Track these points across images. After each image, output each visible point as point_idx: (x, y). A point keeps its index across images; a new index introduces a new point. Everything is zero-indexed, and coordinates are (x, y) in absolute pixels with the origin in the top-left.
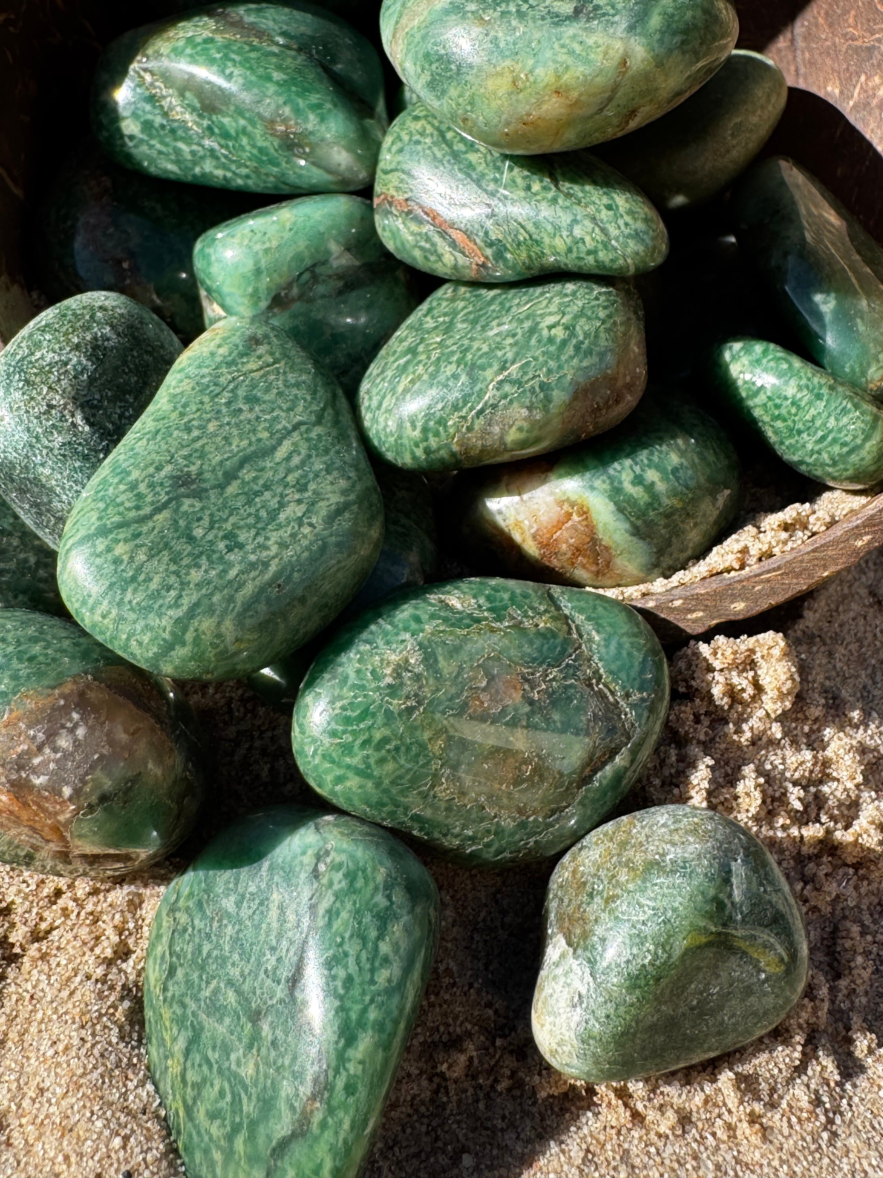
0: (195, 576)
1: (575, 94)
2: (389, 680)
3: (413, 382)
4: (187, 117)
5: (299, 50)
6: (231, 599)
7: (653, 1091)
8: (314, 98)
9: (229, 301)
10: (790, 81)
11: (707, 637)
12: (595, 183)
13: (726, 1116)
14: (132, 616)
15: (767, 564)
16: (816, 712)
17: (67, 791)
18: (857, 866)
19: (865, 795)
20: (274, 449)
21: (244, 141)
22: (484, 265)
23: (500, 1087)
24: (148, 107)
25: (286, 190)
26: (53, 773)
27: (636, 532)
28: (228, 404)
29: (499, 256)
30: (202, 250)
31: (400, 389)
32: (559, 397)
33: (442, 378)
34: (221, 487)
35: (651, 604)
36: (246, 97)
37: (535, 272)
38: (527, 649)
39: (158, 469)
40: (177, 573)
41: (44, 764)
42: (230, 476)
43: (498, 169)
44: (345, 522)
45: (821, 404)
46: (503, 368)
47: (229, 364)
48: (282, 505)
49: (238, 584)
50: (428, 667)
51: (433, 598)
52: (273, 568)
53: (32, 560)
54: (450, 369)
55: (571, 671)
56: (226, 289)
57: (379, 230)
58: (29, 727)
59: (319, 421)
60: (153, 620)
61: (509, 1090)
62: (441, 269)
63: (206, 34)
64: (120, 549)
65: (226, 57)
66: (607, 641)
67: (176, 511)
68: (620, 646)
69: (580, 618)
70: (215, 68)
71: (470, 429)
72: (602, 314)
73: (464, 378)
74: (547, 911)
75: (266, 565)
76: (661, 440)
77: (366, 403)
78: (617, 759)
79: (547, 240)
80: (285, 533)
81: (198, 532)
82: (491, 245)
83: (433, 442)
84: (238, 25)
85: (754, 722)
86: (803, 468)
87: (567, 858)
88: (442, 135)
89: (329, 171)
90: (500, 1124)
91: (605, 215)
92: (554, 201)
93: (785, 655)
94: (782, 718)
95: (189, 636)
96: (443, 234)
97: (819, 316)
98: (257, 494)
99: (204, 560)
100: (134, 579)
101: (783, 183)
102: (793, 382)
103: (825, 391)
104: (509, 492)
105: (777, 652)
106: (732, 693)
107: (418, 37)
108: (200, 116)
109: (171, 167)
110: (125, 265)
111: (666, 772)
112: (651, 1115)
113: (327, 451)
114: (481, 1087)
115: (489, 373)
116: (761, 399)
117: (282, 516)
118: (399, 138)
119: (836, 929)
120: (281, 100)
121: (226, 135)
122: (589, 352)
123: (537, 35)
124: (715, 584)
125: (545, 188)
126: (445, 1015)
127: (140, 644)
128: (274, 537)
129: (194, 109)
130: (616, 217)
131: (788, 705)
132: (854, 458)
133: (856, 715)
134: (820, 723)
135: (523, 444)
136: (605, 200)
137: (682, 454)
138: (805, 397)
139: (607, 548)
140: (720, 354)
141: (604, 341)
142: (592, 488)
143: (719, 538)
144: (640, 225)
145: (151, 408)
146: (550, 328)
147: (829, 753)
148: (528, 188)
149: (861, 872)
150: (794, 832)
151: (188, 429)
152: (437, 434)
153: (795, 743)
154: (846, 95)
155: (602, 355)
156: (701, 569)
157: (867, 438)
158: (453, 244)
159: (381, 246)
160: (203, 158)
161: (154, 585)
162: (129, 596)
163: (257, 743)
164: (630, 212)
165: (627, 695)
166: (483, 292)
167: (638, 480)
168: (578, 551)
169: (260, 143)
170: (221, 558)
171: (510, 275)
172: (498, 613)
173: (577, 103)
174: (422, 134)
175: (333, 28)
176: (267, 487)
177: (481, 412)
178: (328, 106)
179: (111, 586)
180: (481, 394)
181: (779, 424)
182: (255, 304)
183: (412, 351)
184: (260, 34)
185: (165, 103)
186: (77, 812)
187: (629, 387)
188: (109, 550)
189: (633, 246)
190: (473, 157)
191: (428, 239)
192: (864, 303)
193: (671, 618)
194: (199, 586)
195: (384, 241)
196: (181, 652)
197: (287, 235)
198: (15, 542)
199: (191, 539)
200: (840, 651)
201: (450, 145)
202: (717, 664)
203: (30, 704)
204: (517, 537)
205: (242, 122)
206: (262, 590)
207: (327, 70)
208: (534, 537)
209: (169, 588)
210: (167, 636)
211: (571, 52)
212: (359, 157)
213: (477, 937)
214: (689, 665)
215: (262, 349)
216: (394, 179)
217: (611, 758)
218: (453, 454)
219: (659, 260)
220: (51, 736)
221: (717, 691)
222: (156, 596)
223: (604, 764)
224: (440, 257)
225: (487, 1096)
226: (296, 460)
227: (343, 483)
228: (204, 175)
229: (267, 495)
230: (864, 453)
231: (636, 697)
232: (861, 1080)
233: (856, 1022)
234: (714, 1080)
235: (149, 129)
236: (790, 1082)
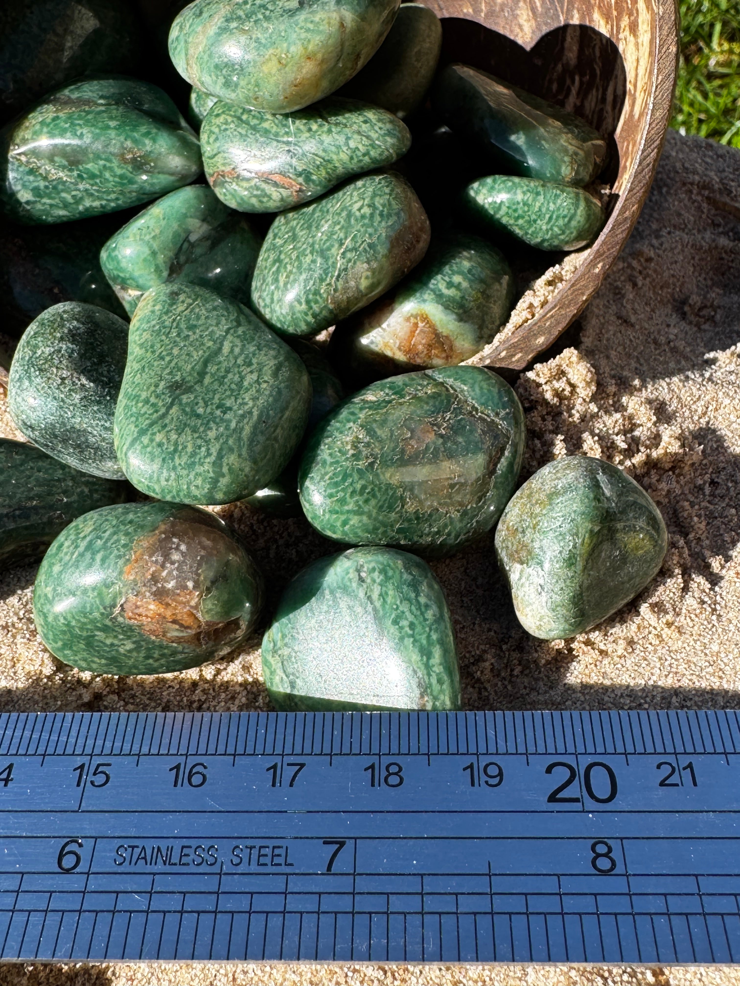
0: (212, 434)
1: (319, 56)
2: (351, 452)
3: (288, 277)
4: (61, 174)
5: (117, 104)
6: (240, 439)
7: (606, 635)
8: (143, 129)
9: (141, 281)
11: (530, 367)
12: (350, 111)
13: (654, 632)
14: (184, 472)
15: (547, 307)
16: (612, 389)
17: (190, 584)
18: (673, 469)
19: (661, 428)
20: (220, 349)
21: (107, 175)
22: (300, 190)
23: (516, 673)
24: (31, 178)
25: (146, 198)
26: (177, 577)
27: (461, 319)
28: (178, 335)
29: (308, 179)
30: (109, 256)
31: (281, 284)
32: (382, 250)
33: (305, 266)
34: (200, 381)
35: (487, 362)
36: (98, 146)
37: (334, 182)
38: (426, 407)
39: (157, 386)
40: (200, 437)
41: (170, 573)
42: (202, 374)
43: (285, 126)
44: (285, 373)
45: (541, 198)
46: (341, 244)
47: (166, 313)
48: (242, 378)
49: (239, 430)
50: (372, 437)
51: (356, 400)
52: (256, 413)
53: (86, 490)
54: (309, 259)
55: (458, 411)
56: (136, 274)
57: (221, 198)
58: (151, 556)
59: (239, 324)
60: (199, 469)
61: (522, 672)
62: (272, 205)
63: (51, 115)
64: (158, 438)
65: (73, 125)
66: (472, 388)
67: (181, 404)
68: (481, 388)
69: (450, 381)
70: (68, 135)
71: (336, 290)
72: (387, 190)
73: (319, 260)
74: (501, 560)
75: (250, 413)
76: (454, 257)
77: (262, 304)
78: (506, 453)
79: (335, 157)
80: (253, 391)
81: (200, 411)
82: (299, 175)
83: (316, 308)
84: (69, 102)
85: (578, 407)
86: (546, 244)
87: (500, 526)
88: (239, 119)
89: (171, 174)
90: (524, 692)
91: (365, 127)
92: (330, 131)
93: (580, 358)
94: (594, 398)
95: (225, 470)
96: (266, 181)
97: (518, 149)
98: (224, 377)
99: (212, 425)
100: (175, 451)
102: (519, 191)
103: (540, 189)
104: (372, 327)
105: (574, 359)
106: (558, 394)
107: (206, 57)
108: (71, 170)
109: (62, 213)
110: (56, 291)
111: (538, 455)
112: (610, 648)
113: (253, 339)
114: (504, 678)
115: (334, 251)
116: (504, 210)
117: (246, 384)
118: (212, 132)
119: (675, 511)
120: (122, 138)
121: (93, 176)
122: (389, 215)
123: (282, 27)
124: (521, 332)
125: (321, 126)
126: (466, 647)
127: (197, 487)
128: (247, 397)
129: (64, 168)
130: (372, 126)
131: (594, 388)
132: (574, 223)
133: (637, 382)
134: (617, 396)
135: (372, 287)
136: (361, 119)
137: (470, 259)
138: (529, 197)
139: (447, 337)
140: (467, 195)
141: (396, 206)
142: (424, 301)
143: (512, 306)
144: (389, 126)
145: (130, 358)
146: (359, 210)
147: (630, 410)
148: (310, 130)
149: (677, 471)
150: (628, 463)
151: (162, 358)
152: (316, 302)
153: (607, 412)
154: (477, 10)
155: (398, 214)
156: (510, 327)
157: (577, 207)
158: (276, 185)
159: (226, 207)
160: (82, 199)
161: (190, 449)
162: (177, 461)
163: (281, 542)
164: (379, 120)
165: (497, 414)
167: (450, 285)
168: (430, 347)
169: (119, 172)
170: (222, 419)
171: (319, 190)
172: (400, 393)
173: (323, 61)
174: (226, 123)
175: (130, 84)
176: (228, 371)
177: (339, 276)
178: (154, 131)
179: (164, 460)
180: (334, 264)
181: (520, 222)
182: (160, 276)
183: (277, 260)
184: (88, 102)
185: (42, 171)
186: (201, 595)
187: (422, 229)
188: (152, 440)
189: (390, 140)
190: (266, 125)
191: (258, 188)
192: (542, 130)
193: (503, 365)
194: (217, 439)
195: (228, 203)
196: (224, 481)
197: (163, 223)
198: (70, 484)
199: (198, 416)
200: (613, 353)
201: (247, 123)
202: (542, 381)
203: (145, 544)
204: (389, 353)
205: (102, 162)
206: (255, 427)
207: (141, 110)
208: (399, 349)
209: (200, 447)
210: (212, 475)
211: (308, 30)
212: (188, 158)
213: (465, 599)
214: (526, 390)
215: (182, 297)
216: (219, 159)
217: (502, 454)
218: (331, 311)
219: (408, 143)
220: (167, 557)
221: (548, 396)
222: (193, 455)
223: (499, 459)
224: (269, 197)
225: (510, 682)
226: (237, 350)
227: (272, 353)
228: (87, 209)
229: (230, 376)
230: (578, 218)
231: (503, 413)
232: (723, 583)
233: (707, 553)
234: (638, 614)
235: (36, 191)
236: (682, 597)
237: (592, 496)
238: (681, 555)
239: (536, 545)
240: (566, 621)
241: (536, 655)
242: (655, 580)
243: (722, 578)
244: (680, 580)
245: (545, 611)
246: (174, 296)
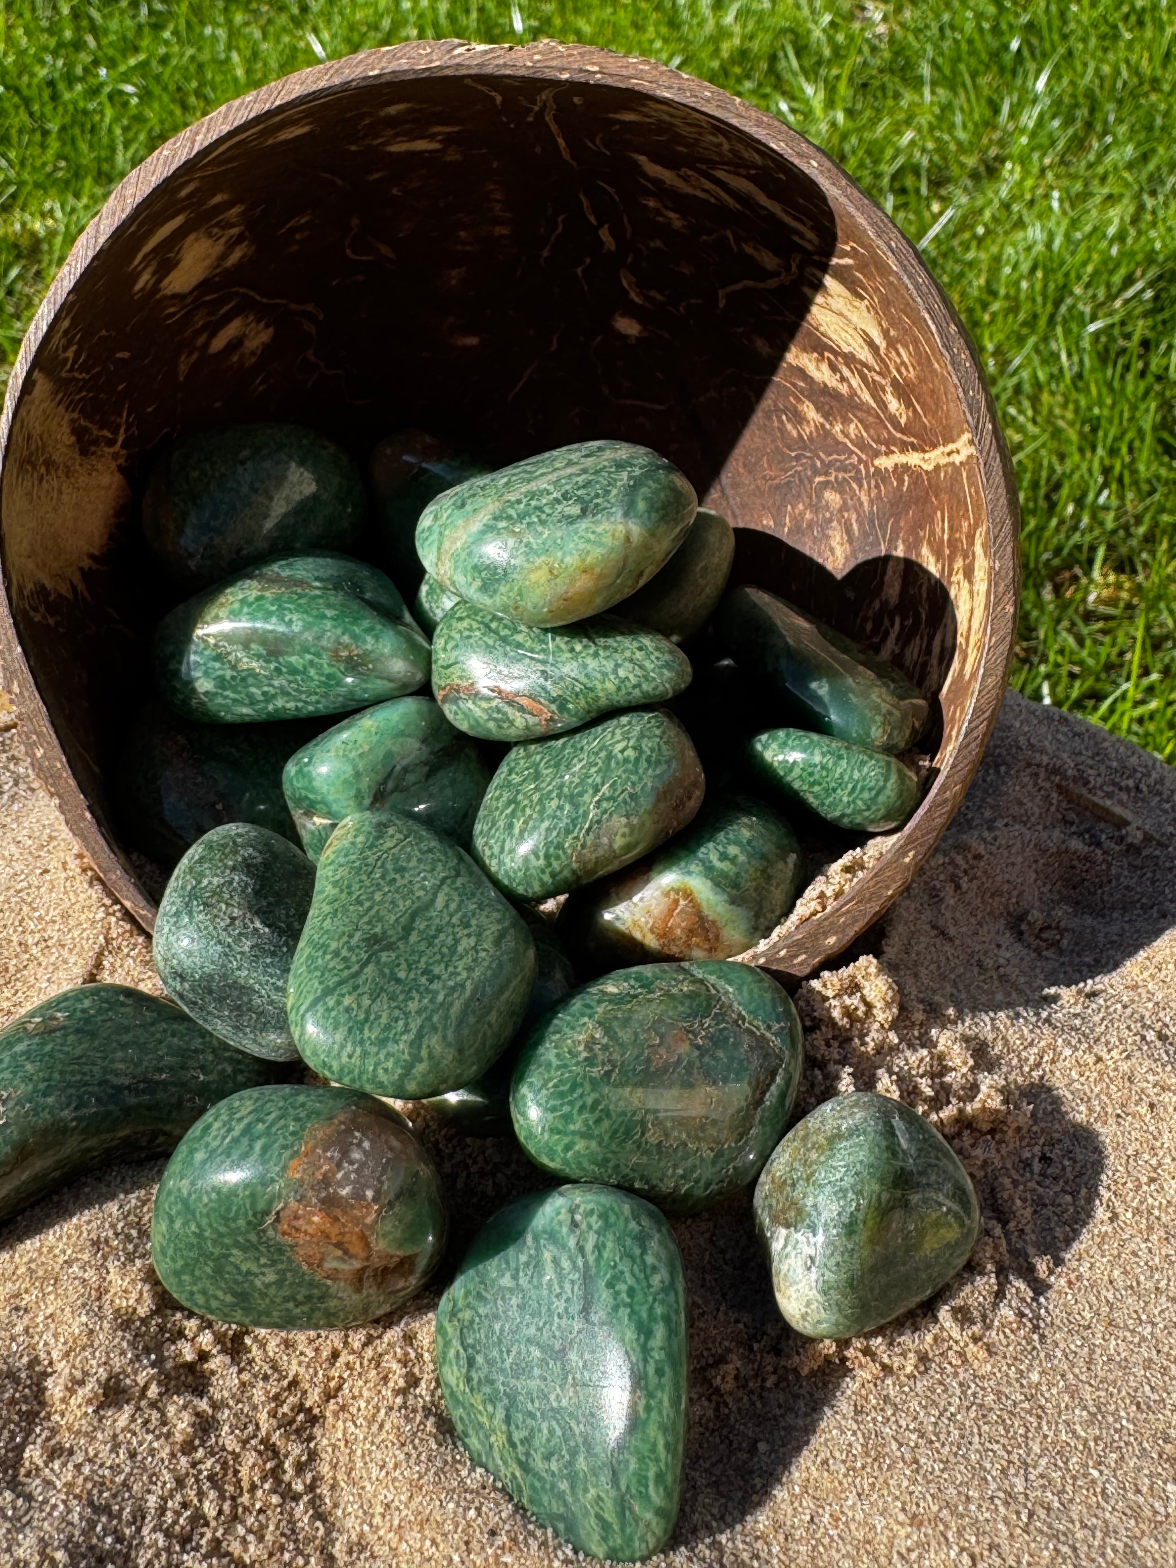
0: (413, 1006)
1: (598, 570)
2: (585, 1054)
3: (526, 822)
4: (254, 664)
5: (335, 589)
6: (446, 1017)
7: (891, 1344)
8: (366, 624)
9: (335, 808)
10: (732, 524)
11: (815, 974)
13: (956, 1348)
14: (374, 1049)
15: (842, 900)
16: (919, 1016)
17: (369, 1194)
18: (992, 1132)
19: (980, 1076)
20: (432, 902)
21: (312, 672)
22: (551, 720)
23: (768, 1384)
24: (217, 665)
26: (354, 1182)
27: (733, 901)
28: (383, 877)
29: (562, 708)
31: (516, 831)
32: (646, 803)
33: (549, 812)
34: (405, 938)
35: (762, 961)
36: (309, 636)
37: (594, 715)
38: (680, 1008)
39: (351, 936)
40: (398, 1007)
41: (346, 1176)
42: (408, 930)
43: (542, 641)
44: (509, 942)
45: (844, 762)
46: (597, 791)
47: (370, 847)
48: (457, 941)
49: (446, 1006)
50: (611, 1038)
51: (593, 990)
52: (469, 986)
54: (554, 804)
55: (720, 1018)
56: (330, 798)
57: (450, 716)
58: (325, 1150)
59: (458, 874)
60: (392, 1048)
61: (776, 1384)
62: (512, 733)
63: (255, 594)
64: (347, 1001)
65: (281, 608)
66: (739, 989)
67: (378, 963)
68: (751, 992)
69: (712, 979)
70: (274, 620)
71: (583, 846)
72: (657, 732)
73: (567, 807)
74: (760, 1224)
75: (463, 986)
76: (730, 822)
77: (488, 852)
78: (778, 1079)
79: (598, 685)
80: (468, 960)
81: (402, 975)
82: (554, 701)
83: (556, 865)
84: (277, 580)
85: (873, 1034)
86: (845, 820)
87: (762, 1178)
88: (488, 626)
89: (390, 680)
90: (778, 1412)
91: (639, 655)
92: (596, 654)
93: (880, 971)
94: (894, 1025)
95: (424, 1053)
96: (511, 704)
97: (819, 699)
98: (435, 937)
99: (414, 994)
100: (366, 1020)
101: (755, 605)
102: (817, 752)
103: (843, 752)
104: (620, 900)
105: (873, 970)
106: (848, 1013)
107: (463, 555)
108: (268, 661)
109: (245, 711)
111: (817, 1089)
112: (896, 1362)
113: (473, 895)
114: (752, 1391)
115: (587, 797)
116: (796, 772)
117: (460, 949)
118: (451, 637)
119: (993, 1190)
120: (339, 631)
121: (293, 671)
122: (658, 763)
123: (560, 535)
124: (807, 926)
125: (586, 647)
127: (386, 1070)
128: (461, 965)
129: (259, 657)
130: (648, 655)
131: (895, 1010)
132: (882, 799)
133: (951, 1011)
134: (925, 1026)
135: (628, 848)
136: (636, 645)
137: (751, 828)
138: (829, 760)
139: (714, 922)
140: (753, 748)
141: (666, 752)
142: (689, 873)
143: (799, 893)
144: (668, 657)
145: (318, 897)
146: (622, 752)
147: (941, 1047)
148: (572, 650)
149: (998, 1136)
150: (934, 1117)
151: (359, 903)
152: (558, 858)
153: (910, 1046)
154: (780, 524)
155: (668, 762)
156: (794, 918)
157: (887, 780)
158: (522, 709)
159: (452, 727)
160: (274, 697)
161: (384, 1020)
162: (367, 1033)
164: (657, 649)
165: (769, 1028)
166: (552, 743)
167: (724, 857)
168: (690, 932)
169: (327, 670)
170: (427, 990)
171: (574, 722)
172: (648, 987)
173: (601, 576)
174: (470, 629)
175: (351, 566)
176: (439, 930)
177: (588, 831)
178: (379, 627)
179: (350, 1030)
180: (585, 815)
181: (816, 789)
182: (360, 803)
183: (512, 801)
184: (300, 583)
185: (232, 658)
186: (379, 1212)
187: (695, 784)
188: (339, 1003)
189: (667, 674)
190: (519, 637)
191: (499, 711)
192: (850, 680)
193: (781, 967)
194: (419, 1012)
195: (457, 724)
196: (421, 1068)
197: (375, 739)
198: (210, 1058)
199: (398, 981)
200: (923, 971)
201: (497, 633)
202: (830, 993)
203: (320, 1135)
204: (638, 935)
205: (308, 657)
206: (467, 1005)
207: (363, 600)
208: (651, 931)
209: (397, 1020)
210: (406, 1057)
211: (589, 542)
212: (414, 663)
214: (808, 1002)
215: (391, 830)
216: (455, 671)
217: (773, 1080)
218: (574, 872)
219: (688, 681)
220: (345, 1154)
221: (836, 1014)
222: (388, 1028)
223: (769, 1086)
224: (512, 723)
225: (760, 1397)
226: (453, 906)
227: (496, 915)
228: (277, 710)
229: (442, 936)
231: (776, 1026)
232: (1052, 1294)
233: (1031, 1250)
234: (936, 1320)
235: (221, 682)
236: (995, 1306)
237: (884, 1144)
238: (996, 1248)
239: (810, 1202)
240: (840, 1311)
241: (796, 1359)
242: (959, 1275)
243: (1049, 1287)
244: (993, 1280)
245: (814, 1294)
246: (381, 828)
